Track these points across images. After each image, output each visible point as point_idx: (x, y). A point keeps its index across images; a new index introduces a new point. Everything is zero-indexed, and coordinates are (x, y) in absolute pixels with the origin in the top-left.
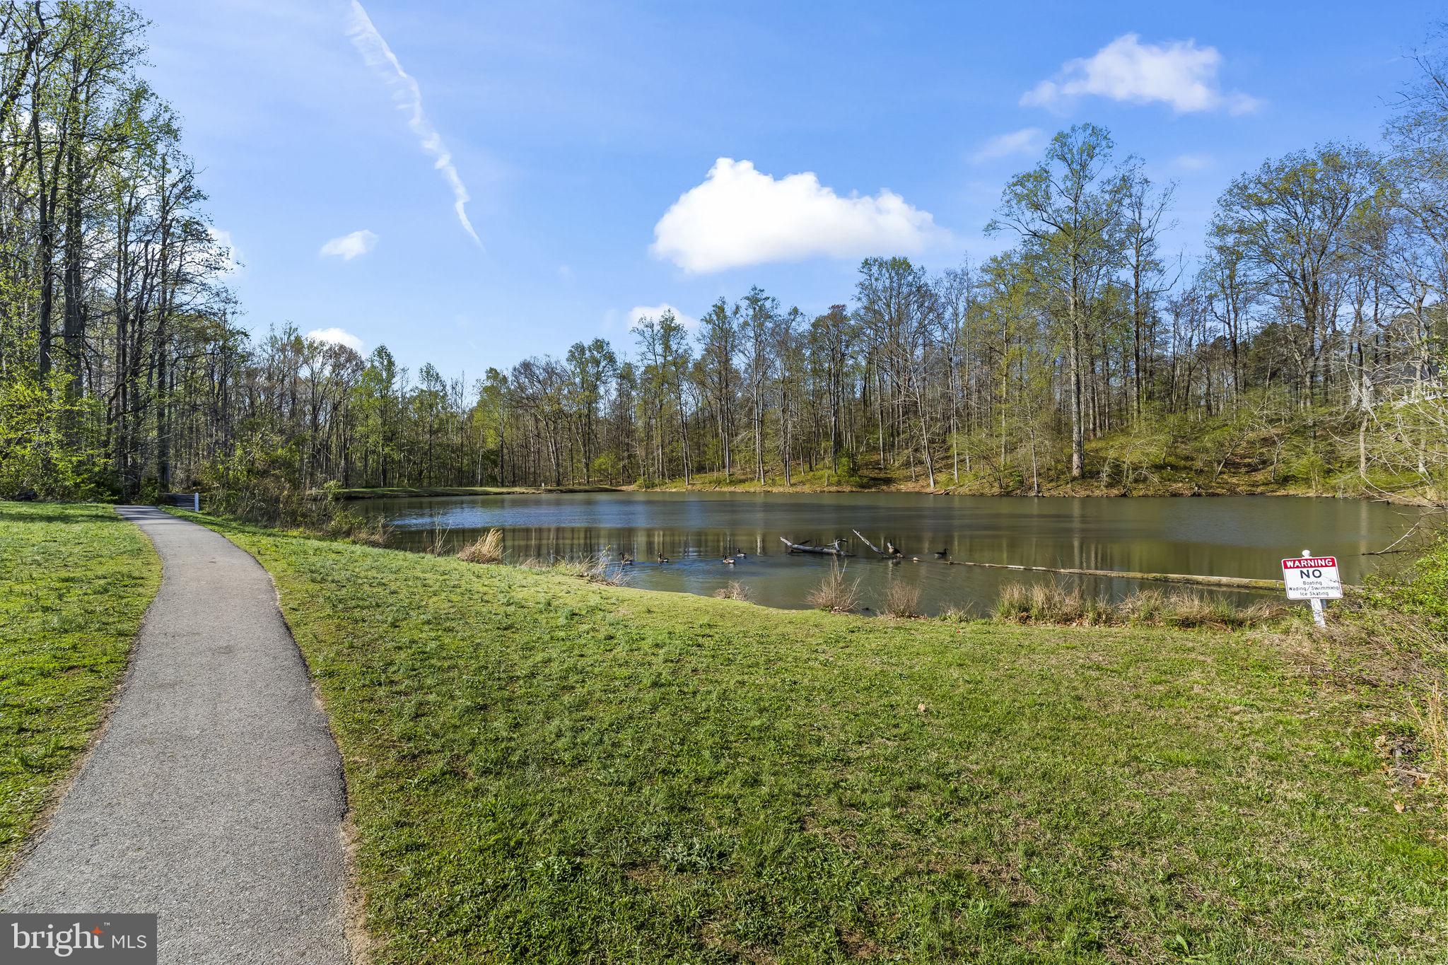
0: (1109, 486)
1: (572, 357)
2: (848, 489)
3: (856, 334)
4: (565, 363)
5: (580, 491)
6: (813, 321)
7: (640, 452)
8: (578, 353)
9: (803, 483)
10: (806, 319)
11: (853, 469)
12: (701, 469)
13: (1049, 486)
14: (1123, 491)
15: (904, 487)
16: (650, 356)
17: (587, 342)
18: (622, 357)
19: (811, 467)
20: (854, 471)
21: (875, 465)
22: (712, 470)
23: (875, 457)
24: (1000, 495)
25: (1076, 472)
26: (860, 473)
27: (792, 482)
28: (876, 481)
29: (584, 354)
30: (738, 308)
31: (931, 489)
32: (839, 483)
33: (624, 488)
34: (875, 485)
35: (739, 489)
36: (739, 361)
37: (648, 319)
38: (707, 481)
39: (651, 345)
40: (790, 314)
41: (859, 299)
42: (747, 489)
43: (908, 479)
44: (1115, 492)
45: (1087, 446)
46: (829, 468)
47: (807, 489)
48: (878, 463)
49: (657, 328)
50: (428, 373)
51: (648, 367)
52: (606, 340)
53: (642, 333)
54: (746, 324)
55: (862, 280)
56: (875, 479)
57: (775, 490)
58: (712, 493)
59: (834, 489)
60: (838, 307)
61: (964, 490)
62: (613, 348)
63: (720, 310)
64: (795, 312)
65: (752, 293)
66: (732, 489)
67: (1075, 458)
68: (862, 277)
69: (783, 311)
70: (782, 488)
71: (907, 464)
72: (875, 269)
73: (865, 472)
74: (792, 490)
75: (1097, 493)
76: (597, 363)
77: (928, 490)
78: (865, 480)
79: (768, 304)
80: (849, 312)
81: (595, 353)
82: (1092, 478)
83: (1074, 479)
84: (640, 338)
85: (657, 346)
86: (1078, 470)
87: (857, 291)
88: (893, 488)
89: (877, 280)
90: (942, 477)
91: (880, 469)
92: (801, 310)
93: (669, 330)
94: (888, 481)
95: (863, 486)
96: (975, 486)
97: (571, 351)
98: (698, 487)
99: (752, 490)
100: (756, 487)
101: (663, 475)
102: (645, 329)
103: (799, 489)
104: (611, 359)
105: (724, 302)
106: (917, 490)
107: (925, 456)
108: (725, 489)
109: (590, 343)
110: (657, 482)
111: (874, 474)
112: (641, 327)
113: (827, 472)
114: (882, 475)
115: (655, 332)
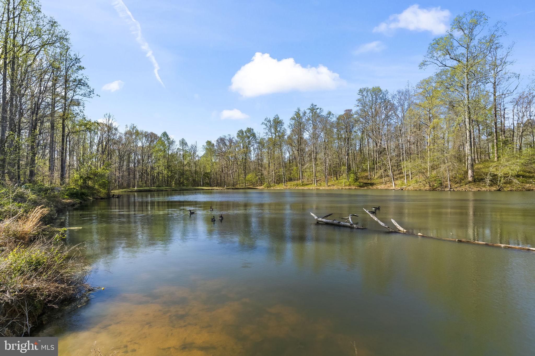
0: (491, 185)
1: (238, 136)
2: (354, 188)
3: (357, 121)
4: (236, 138)
5: (240, 189)
6: (337, 116)
7: (265, 173)
8: (241, 133)
9: (333, 185)
10: (335, 116)
11: (356, 179)
12: (291, 180)
13: (456, 185)
14: (498, 188)
15: (379, 187)
16: (269, 133)
17: (244, 129)
18: (259, 135)
19: (337, 178)
20: (356, 180)
21: (366, 178)
22: (295, 180)
23: (366, 174)
24: (430, 190)
25: (470, 179)
26: (359, 181)
27: (328, 185)
28: (366, 184)
29: (243, 134)
30: (305, 113)
31: (393, 187)
32: (350, 185)
33: (258, 187)
34: (366, 186)
35: (306, 188)
36: (306, 135)
37: (268, 119)
38: (292, 185)
39: (270, 130)
40: (327, 114)
41: (358, 106)
42: (309, 188)
43: (382, 183)
44: (494, 188)
45: (476, 167)
46: (345, 179)
47: (335, 188)
48: (367, 176)
49: (272, 122)
50: (182, 142)
51: (269, 138)
52: (252, 128)
53: (266, 125)
54: (309, 119)
55: (359, 98)
56: (366, 183)
57: (321, 188)
58: (295, 189)
59: (347, 187)
60: (349, 110)
61: (411, 188)
62: (255, 131)
63: (298, 114)
64: (330, 113)
65: (312, 106)
66: (303, 188)
67: (470, 172)
68: (359, 97)
69: (324, 113)
70: (324, 187)
71: (381, 177)
72: (365, 93)
73: (361, 180)
74: (328, 188)
75: (484, 189)
76: (249, 137)
77: (392, 188)
78: (361, 184)
79: (318, 111)
80: (353, 112)
81: (248, 134)
82: (479, 181)
83: (470, 182)
84: (265, 127)
85: (272, 129)
86: (471, 178)
87: (356, 103)
88: (374, 187)
89: (366, 97)
90: (398, 182)
91: (368, 179)
92: (333, 112)
93: (277, 123)
94: (372, 184)
95: (361, 187)
96: (416, 186)
97: (238, 133)
98: (289, 187)
99: (311, 188)
100: (313, 187)
101: (275, 182)
102: (267, 123)
103: (331, 188)
104: (254, 135)
105: (299, 110)
106: (386, 188)
107: (390, 173)
108: (300, 188)
109: (245, 130)
110: (272, 185)
111: (366, 181)
112: (266, 122)
113: (344, 181)
114: (369, 182)
115: (271, 124)
